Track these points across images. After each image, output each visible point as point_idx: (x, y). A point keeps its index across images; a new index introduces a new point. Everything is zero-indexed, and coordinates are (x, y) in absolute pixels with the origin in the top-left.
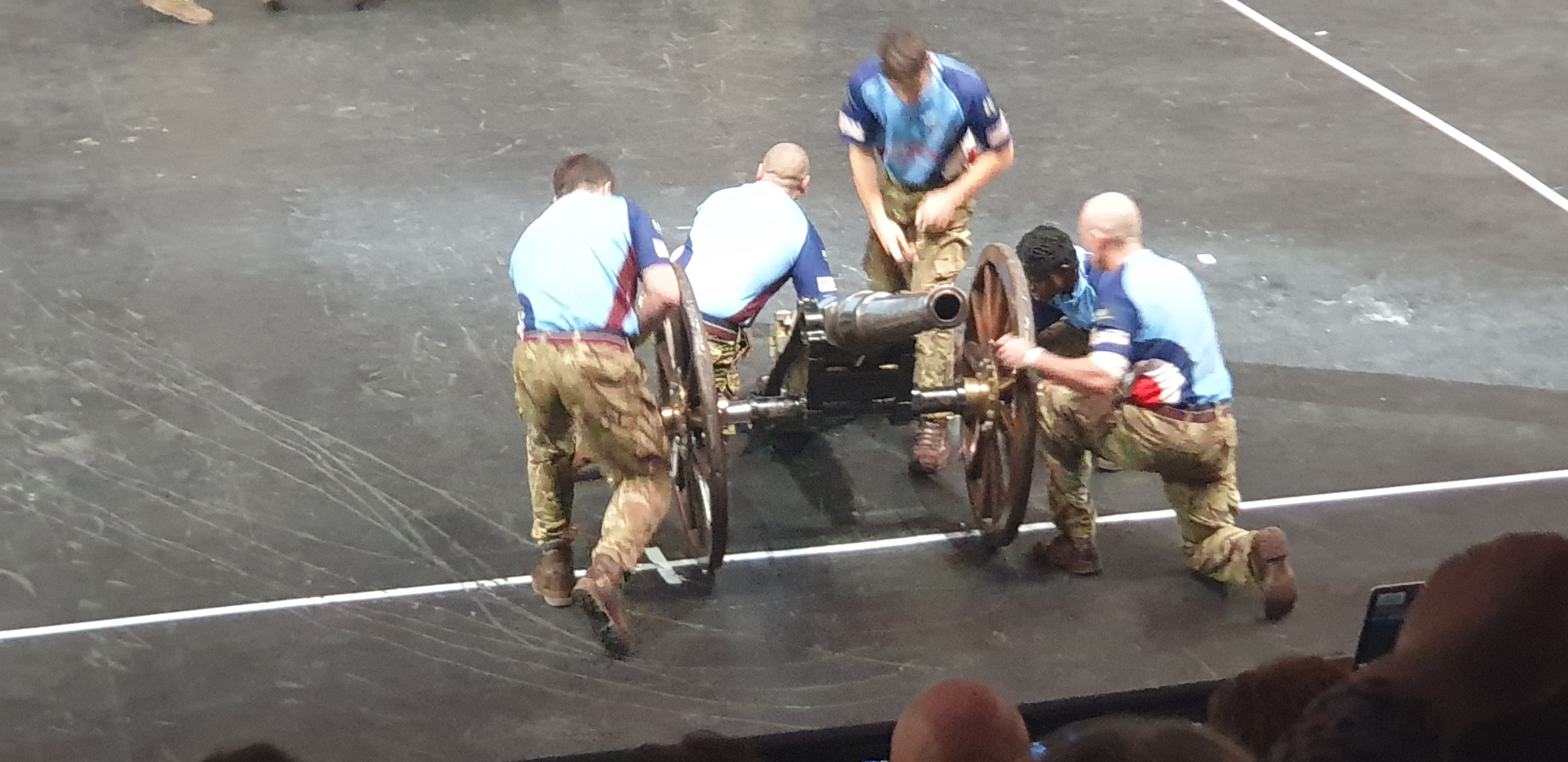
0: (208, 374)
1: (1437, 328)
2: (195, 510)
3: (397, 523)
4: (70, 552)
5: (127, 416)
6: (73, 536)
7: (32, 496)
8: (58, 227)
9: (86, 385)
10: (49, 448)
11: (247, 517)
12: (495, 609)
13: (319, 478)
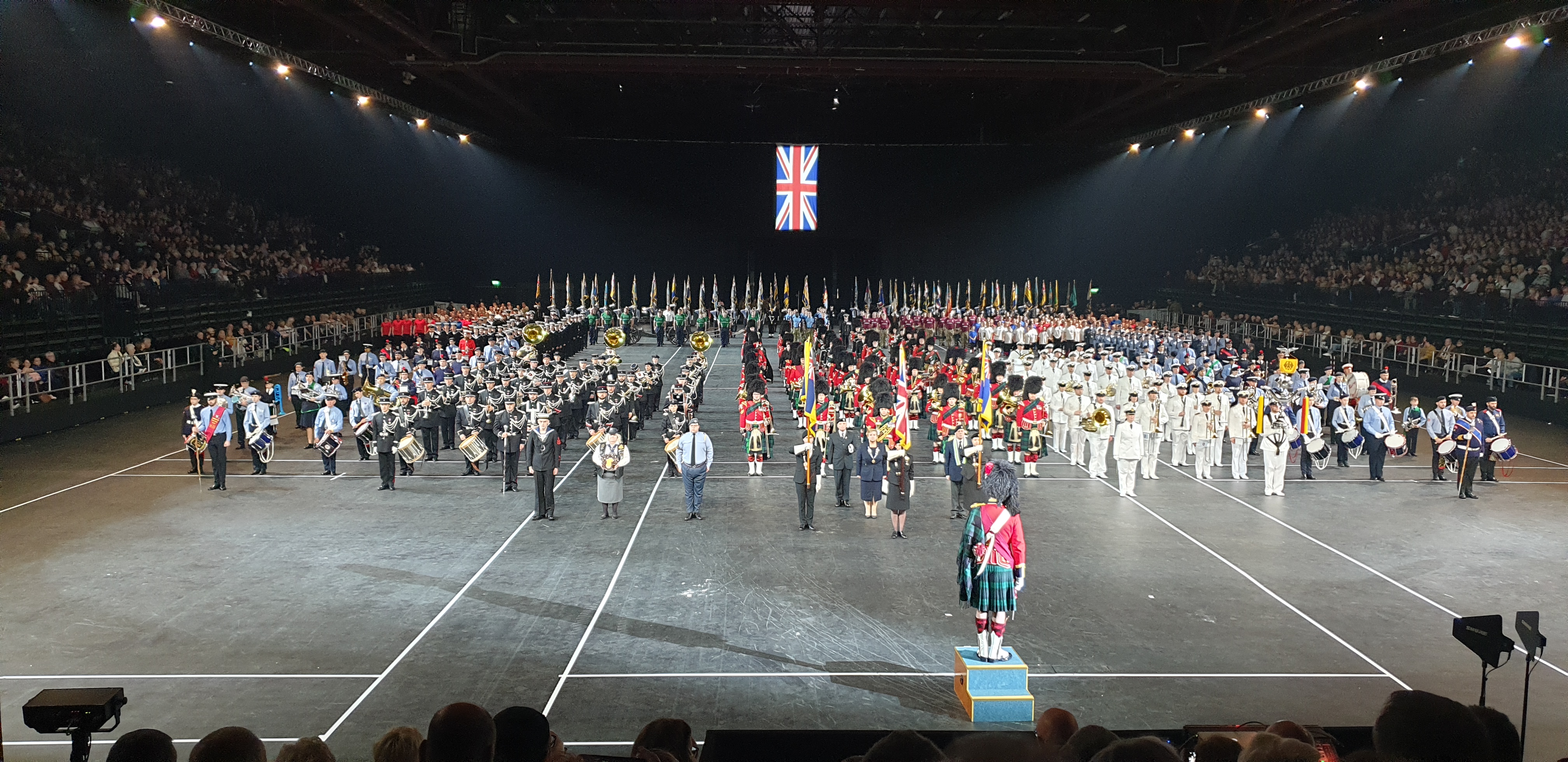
0: (849, 602)
1: (1224, 625)
2: (843, 643)
3: (900, 652)
4: (807, 652)
5: (826, 612)
6: (808, 647)
7: (798, 634)
8: (810, 556)
9: (814, 602)
10: (803, 620)
11: (857, 646)
12: (928, 682)
13: (878, 637)
